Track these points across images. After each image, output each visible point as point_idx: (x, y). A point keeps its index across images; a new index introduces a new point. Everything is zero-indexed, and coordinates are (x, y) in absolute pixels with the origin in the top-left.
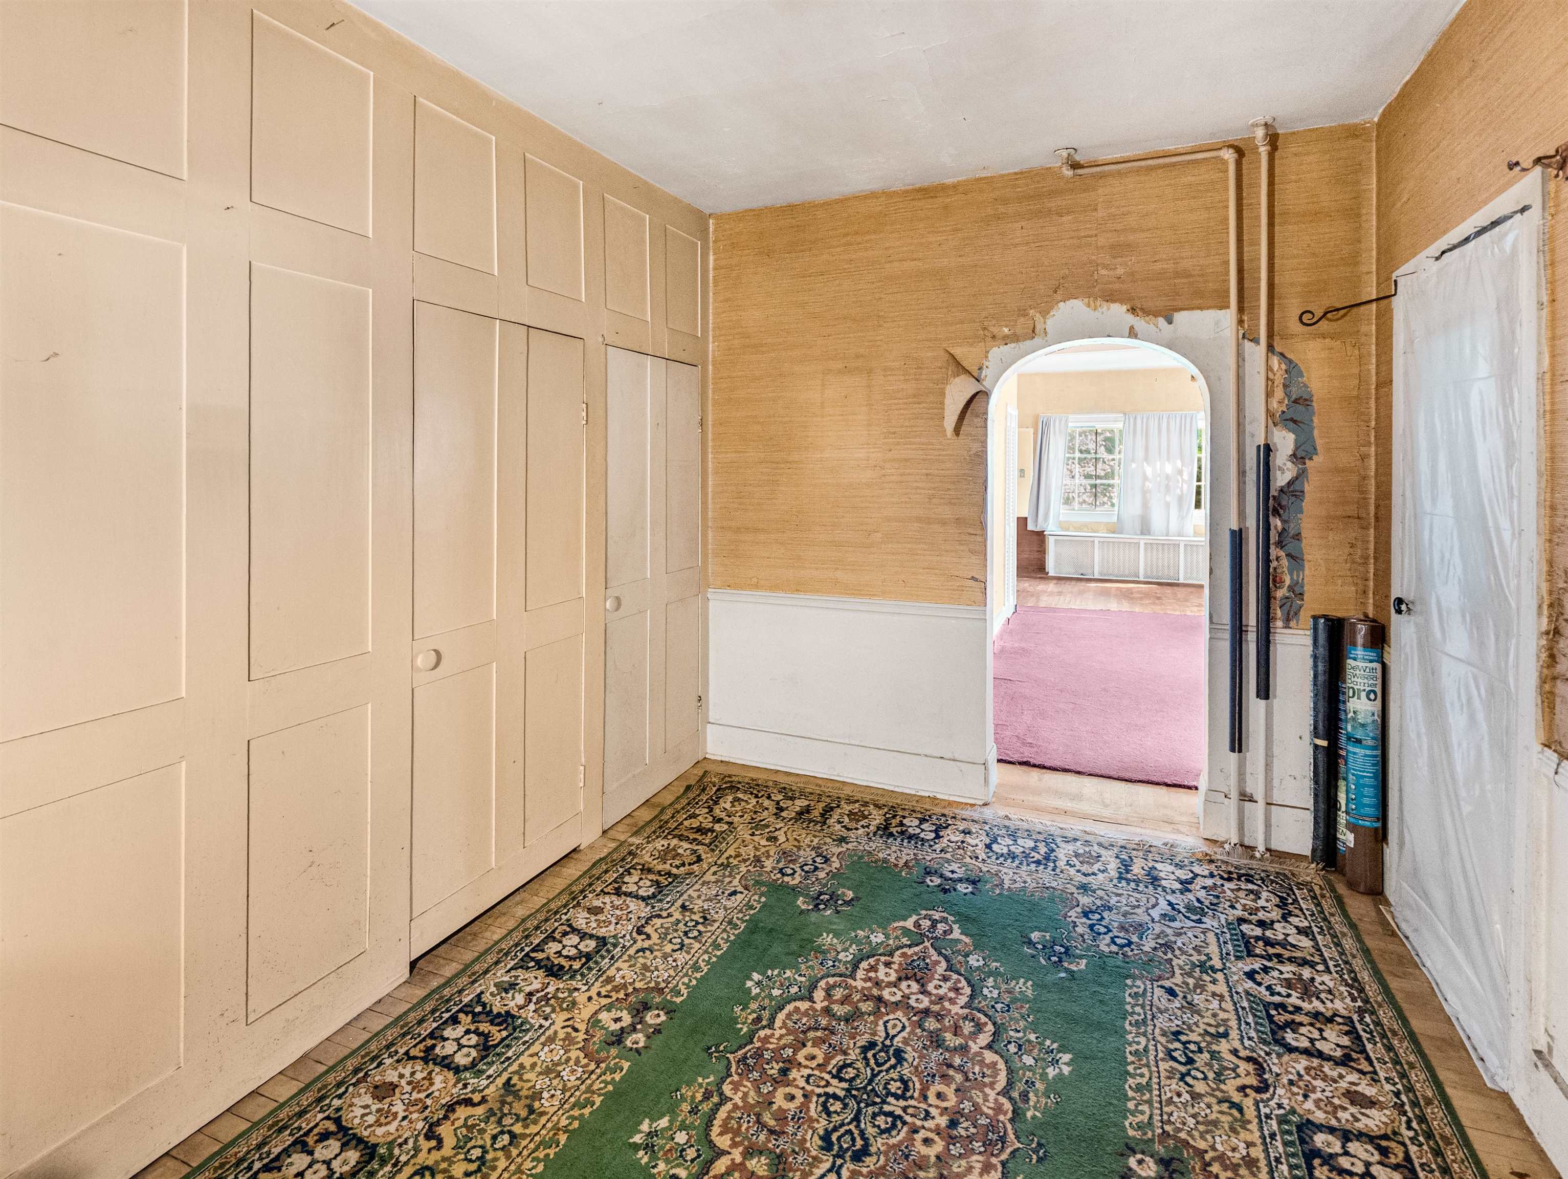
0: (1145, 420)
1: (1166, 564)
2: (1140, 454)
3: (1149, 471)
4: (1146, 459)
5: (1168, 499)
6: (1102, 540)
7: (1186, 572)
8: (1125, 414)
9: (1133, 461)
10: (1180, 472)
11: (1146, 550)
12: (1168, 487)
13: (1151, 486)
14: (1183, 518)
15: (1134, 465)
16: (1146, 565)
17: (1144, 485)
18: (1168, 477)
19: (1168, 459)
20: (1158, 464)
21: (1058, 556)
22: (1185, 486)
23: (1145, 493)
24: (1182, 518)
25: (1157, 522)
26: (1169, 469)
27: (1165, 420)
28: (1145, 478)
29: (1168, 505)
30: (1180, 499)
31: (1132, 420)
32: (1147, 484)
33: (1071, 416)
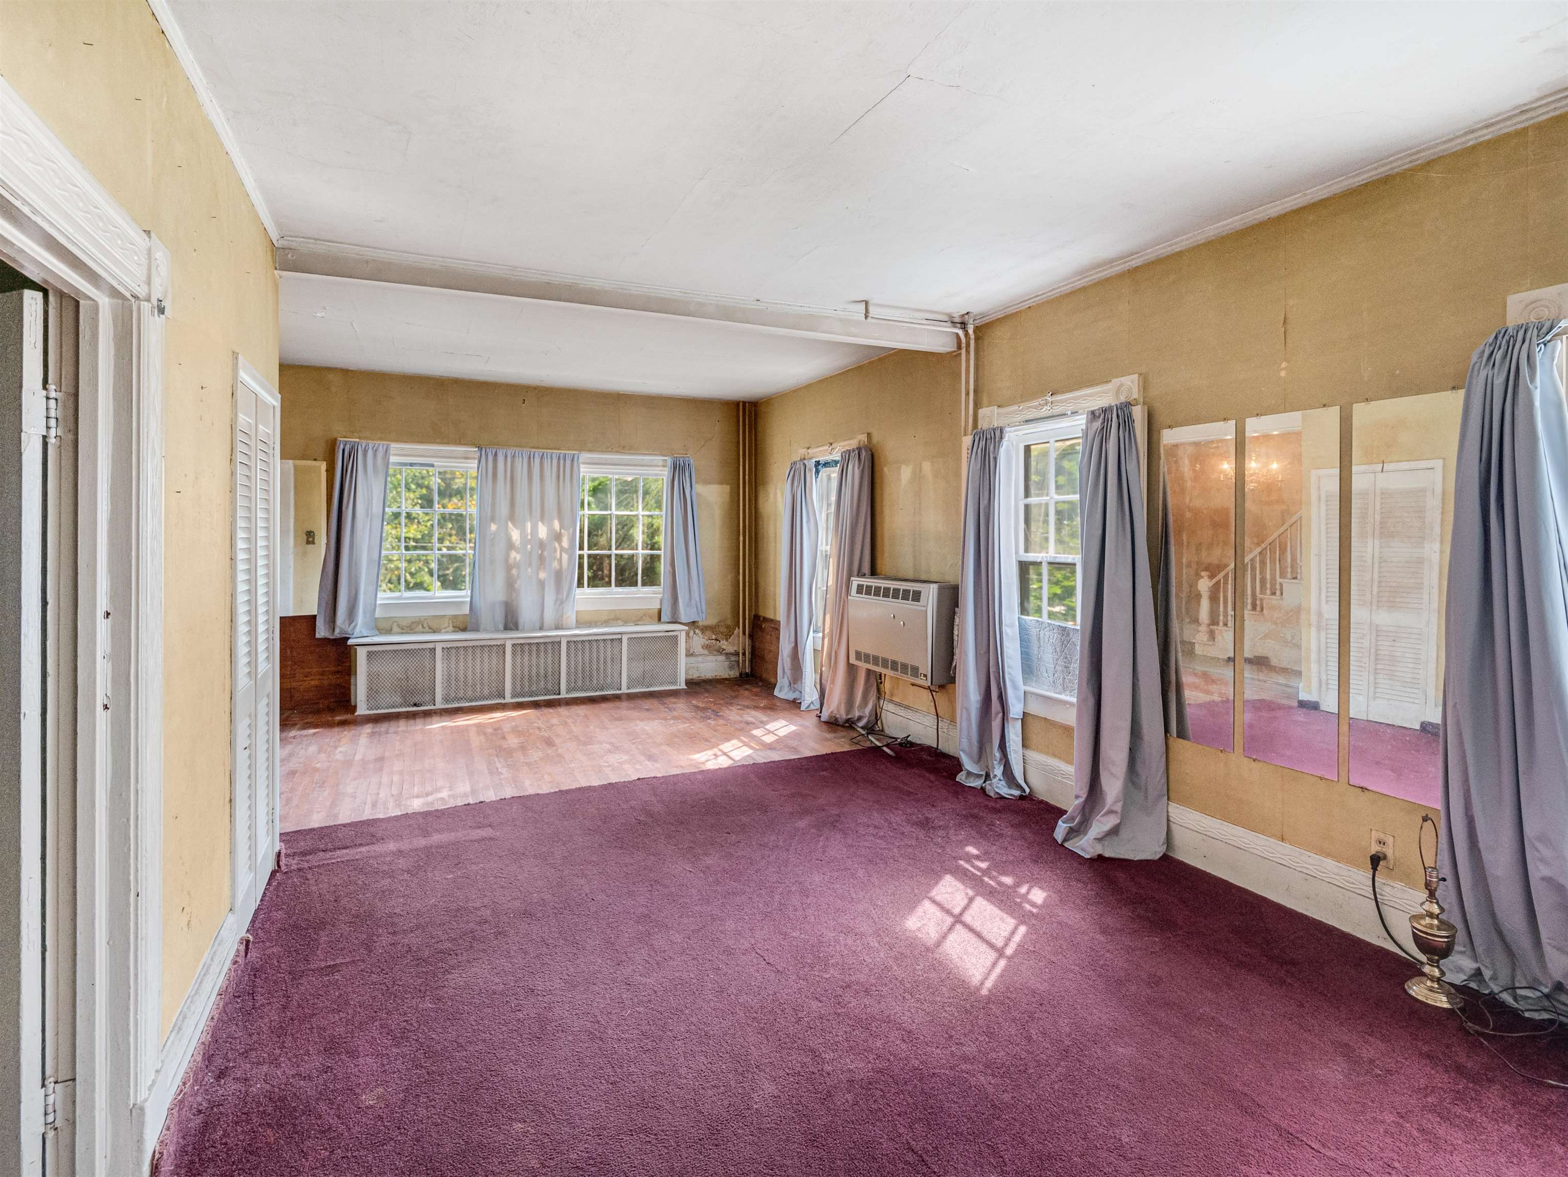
0: (509, 459)
1: (542, 672)
2: (503, 509)
3: (515, 535)
4: (512, 517)
5: (542, 575)
6: (449, 645)
7: (568, 682)
8: (480, 448)
9: (493, 519)
10: (558, 537)
11: (514, 653)
12: (541, 558)
13: (518, 557)
14: (562, 603)
15: (493, 527)
16: (514, 677)
17: (508, 556)
18: (542, 545)
19: (542, 518)
20: (529, 525)
21: (372, 678)
22: (565, 557)
23: (509, 568)
24: (560, 602)
25: (527, 612)
26: (543, 532)
27: (537, 461)
28: (510, 546)
29: (542, 584)
30: (558, 575)
31: (490, 458)
32: (513, 554)
33: (394, 446)
